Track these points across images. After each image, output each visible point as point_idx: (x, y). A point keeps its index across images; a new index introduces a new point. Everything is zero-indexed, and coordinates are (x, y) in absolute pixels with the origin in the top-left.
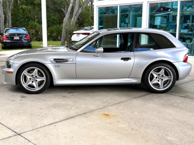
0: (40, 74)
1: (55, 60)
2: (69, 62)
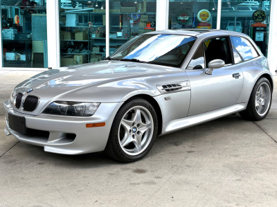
1: (164, 87)
2: (183, 89)
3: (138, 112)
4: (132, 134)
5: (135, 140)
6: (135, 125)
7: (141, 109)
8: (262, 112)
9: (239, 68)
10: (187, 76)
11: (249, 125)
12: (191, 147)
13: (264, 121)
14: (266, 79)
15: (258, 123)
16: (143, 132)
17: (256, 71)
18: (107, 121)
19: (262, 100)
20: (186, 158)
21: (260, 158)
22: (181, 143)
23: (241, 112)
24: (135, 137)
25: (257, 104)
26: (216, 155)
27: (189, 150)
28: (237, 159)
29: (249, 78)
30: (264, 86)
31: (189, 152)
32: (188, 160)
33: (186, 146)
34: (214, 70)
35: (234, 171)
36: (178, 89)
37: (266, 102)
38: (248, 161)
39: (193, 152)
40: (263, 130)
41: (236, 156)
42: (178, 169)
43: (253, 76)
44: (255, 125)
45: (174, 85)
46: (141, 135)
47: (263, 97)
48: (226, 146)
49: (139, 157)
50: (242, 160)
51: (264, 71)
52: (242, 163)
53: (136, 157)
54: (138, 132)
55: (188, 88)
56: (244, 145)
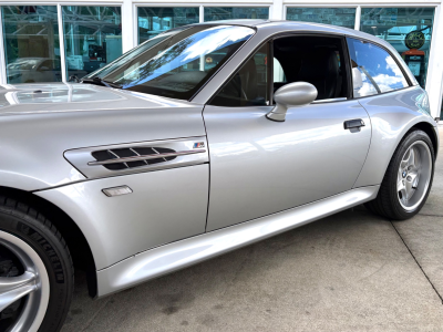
2: (180, 160)
10: (204, 124)
11: (380, 232)
14: (422, 133)
19: (413, 176)
25: (400, 186)
29: (385, 131)
30: (418, 148)
34: (291, 109)
36: (158, 161)
37: (421, 179)
43: (395, 126)
47: (416, 171)
51: (420, 117)
55: (203, 156)
56: (355, 320)
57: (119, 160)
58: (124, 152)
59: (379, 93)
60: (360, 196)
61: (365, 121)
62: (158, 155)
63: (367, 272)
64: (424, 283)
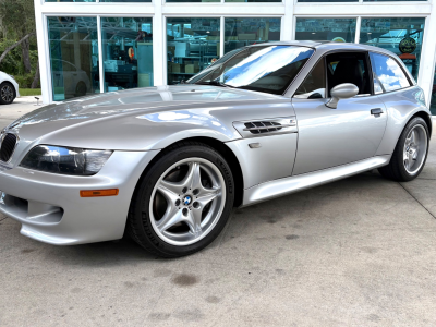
0: (205, 181)
1: (248, 125)
2: (283, 130)
3: (195, 169)
4: (183, 207)
5: (188, 218)
6: (189, 192)
7: (201, 163)
8: (412, 168)
9: (381, 100)
10: (293, 109)
11: (392, 188)
12: (296, 226)
13: (416, 182)
14: (421, 119)
15: (407, 185)
16: (204, 203)
17: (406, 107)
18: (123, 185)
19: (414, 151)
20: (281, 250)
21: (416, 258)
22: (280, 218)
23: (381, 169)
24: (189, 212)
25: (405, 157)
26: (336, 247)
27: (290, 233)
28: (372, 259)
29: (397, 117)
30: (417, 130)
31: (289, 238)
32: (282, 255)
33: (286, 225)
34: (341, 100)
35: (366, 290)
36: (274, 129)
37: (419, 153)
38: (393, 264)
39: (297, 237)
40: (415, 199)
41: (370, 251)
42: (257, 279)
43: (403, 114)
44: (402, 190)
45: (268, 123)
46: (200, 209)
47: (415, 147)
48: (354, 228)
49: (195, 247)
50: (380, 261)
51: (420, 108)
52: (381, 267)
53: (188, 249)
54: (196, 204)
55: (294, 128)
56: (384, 227)
57: (256, 128)
58: (258, 124)
59: (384, 92)
60: (380, 161)
61: (383, 109)
62: (273, 127)
63: (387, 207)
64: (424, 211)
